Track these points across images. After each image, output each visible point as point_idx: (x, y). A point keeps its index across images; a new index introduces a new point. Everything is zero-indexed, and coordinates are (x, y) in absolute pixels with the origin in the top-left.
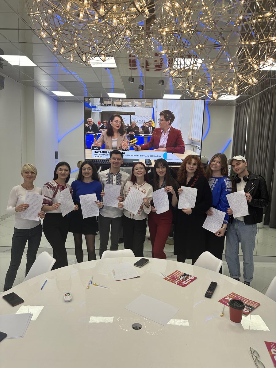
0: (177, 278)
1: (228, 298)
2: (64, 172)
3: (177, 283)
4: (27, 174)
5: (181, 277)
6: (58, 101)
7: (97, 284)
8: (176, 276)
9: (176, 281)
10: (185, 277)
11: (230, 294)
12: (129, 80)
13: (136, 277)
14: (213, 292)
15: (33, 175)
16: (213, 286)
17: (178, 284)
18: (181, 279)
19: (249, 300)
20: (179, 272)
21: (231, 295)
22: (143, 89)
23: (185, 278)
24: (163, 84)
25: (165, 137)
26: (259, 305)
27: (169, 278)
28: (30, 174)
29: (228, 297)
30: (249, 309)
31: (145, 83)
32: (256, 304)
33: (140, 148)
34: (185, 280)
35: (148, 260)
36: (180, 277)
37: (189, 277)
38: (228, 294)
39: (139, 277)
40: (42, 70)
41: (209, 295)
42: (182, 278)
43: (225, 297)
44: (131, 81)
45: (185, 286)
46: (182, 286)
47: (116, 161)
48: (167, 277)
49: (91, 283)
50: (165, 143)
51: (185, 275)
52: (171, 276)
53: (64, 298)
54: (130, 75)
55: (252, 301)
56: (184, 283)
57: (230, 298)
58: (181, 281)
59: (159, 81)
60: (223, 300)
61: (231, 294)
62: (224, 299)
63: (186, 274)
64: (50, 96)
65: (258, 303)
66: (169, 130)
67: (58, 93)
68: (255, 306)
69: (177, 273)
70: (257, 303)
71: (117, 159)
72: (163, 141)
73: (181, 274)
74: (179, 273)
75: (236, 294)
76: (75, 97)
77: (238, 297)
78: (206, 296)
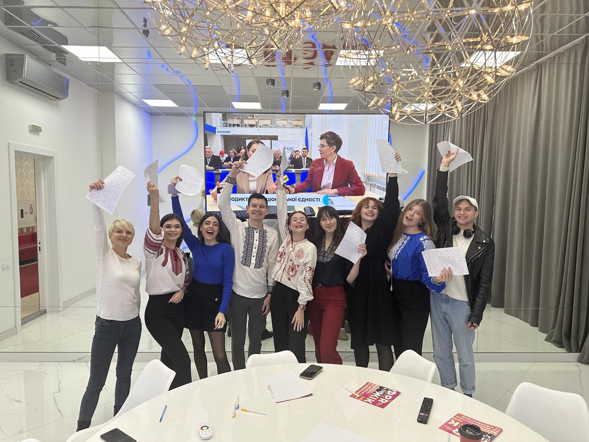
0: (369, 395)
1: (453, 422)
2: (173, 229)
3: (371, 403)
4: (119, 234)
5: (376, 392)
6: (151, 114)
7: (248, 410)
8: (368, 391)
9: (370, 400)
10: (383, 392)
11: (455, 417)
12: (268, 82)
13: (307, 396)
14: (429, 414)
15: (130, 236)
16: (427, 404)
17: (374, 404)
18: (376, 395)
19: (484, 424)
20: (372, 384)
21: (457, 418)
22: (288, 96)
23: (382, 394)
24: (320, 89)
25: (330, 172)
26: (501, 430)
27: (358, 396)
28: (124, 234)
29: (452, 420)
30: (487, 438)
31: (291, 87)
32: (497, 430)
33: (293, 190)
34: (382, 396)
35: (321, 368)
36: (374, 392)
37: (389, 392)
38: (452, 416)
39: (311, 395)
40: (131, 68)
41: (423, 419)
42: (378, 394)
43: (448, 421)
44: (270, 84)
45: (383, 406)
46: (379, 406)
47: (258, 208)
48: (355, 394)
49: (238, 408)
50: (331, 181)
51: (381, 388)
52: (360, 392)
53: (199, 433)
54: (268, 75)
55: (490, 425)
56: (382, 401)
57: (455, 422)
58: (378, 399)
59: (314, 83)
60: (445, 426)
61: (456, 415)
62: (446, 424)
63: (383, 388)
64: (139, 107)
65: (499, 428)
66: (335, 161)
67: (153, 103)
68: (495, 433)
69: (369, 386)
70: (497, 428)
71: (258, 207)
72: (328, 177)
73: (375, 388)
74: (372, 387)
75: (464, 416)
76: (180, 108)
77: (467, 420)
78: (419, 421)
